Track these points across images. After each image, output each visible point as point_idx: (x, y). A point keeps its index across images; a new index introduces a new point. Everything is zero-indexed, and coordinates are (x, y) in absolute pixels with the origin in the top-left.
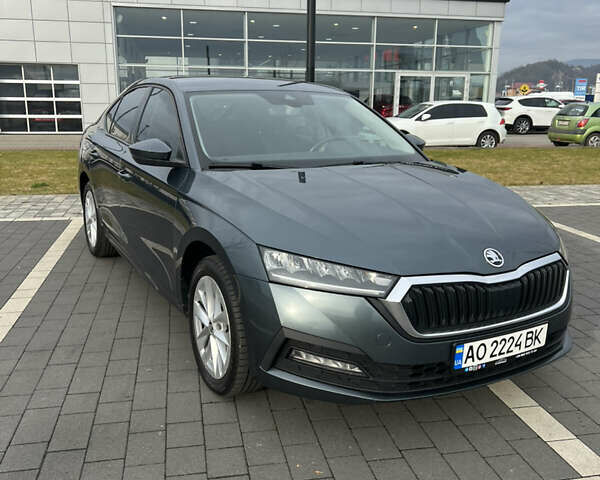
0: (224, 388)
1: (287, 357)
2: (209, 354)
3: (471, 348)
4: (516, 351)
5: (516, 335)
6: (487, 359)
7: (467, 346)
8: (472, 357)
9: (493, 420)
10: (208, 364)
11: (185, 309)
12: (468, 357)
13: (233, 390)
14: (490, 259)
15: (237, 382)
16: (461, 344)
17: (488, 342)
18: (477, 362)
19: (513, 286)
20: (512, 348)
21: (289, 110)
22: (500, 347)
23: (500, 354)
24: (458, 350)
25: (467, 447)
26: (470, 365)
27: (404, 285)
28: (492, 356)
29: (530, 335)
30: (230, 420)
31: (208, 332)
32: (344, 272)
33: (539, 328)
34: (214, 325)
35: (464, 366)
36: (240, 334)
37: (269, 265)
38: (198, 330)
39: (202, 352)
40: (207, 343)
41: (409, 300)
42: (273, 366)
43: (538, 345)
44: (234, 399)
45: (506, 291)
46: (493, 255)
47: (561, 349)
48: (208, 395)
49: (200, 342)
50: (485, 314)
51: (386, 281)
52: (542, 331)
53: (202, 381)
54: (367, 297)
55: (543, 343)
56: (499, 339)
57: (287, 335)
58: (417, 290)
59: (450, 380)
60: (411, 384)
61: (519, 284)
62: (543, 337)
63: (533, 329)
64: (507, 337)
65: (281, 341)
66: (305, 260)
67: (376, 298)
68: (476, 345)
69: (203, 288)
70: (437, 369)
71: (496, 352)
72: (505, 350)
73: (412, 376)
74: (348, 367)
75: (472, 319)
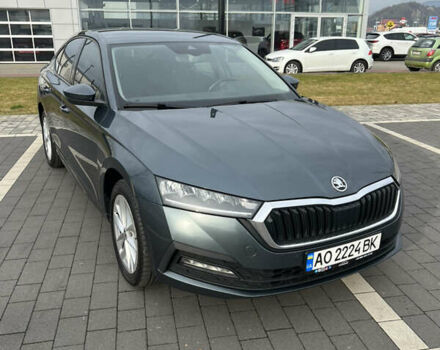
0: (135, 280)
1: (178, 262)
2: (124, 252)
3: (320, 255)
4: (356, 255)
5: (356, 243)
6: (333, 262)
7: (316, 254)
8: (321, 261)
9: (339, 304)
10: (124, 261)
11: (108, 217)
12: (317, 262)
13: (141, 284)
14: (336, 185)
15: (144, 274)
16: (312, 252)
17: (333, 250)
18: (325, 265)
19: (354, 206)
20: (353, 253)
22: (343, 253)
23: (343, 258)
24: (309, 257)
25: (317, 327)
26: (319, 267)
27: (267, 209)
28: (336, 260)
29: (367, 242)
30: (138, 306)
31: (123, 237)
32: (222, 198)
33: (374, 237)
34: (127, 233)
35: (314, 268)
36: (144, 243)
37: (163, 191)
38: (117, 236)
39: (121, 251)
40: (123, 246)
41: (270, 220)
42: (168, 269)
43: (373, 249)
44: (144, 289)
45: (349, 210)
46: (339, 182)
48: (124, 285)
49: (119, 244)
50: (331, 229)
51: (253, 206)
52: (377, 239)
53: (121, 275)
54: (237, 218)
55: (378, 247)
56: (342, 247)
57: (178, 247)
58: (277, 213)
59: (306, 278)
60: (272, 283)
61: (358, 204)
62: (377, 243)
63: (370, 238)
64: (348, 245)
65: (173, 251)
67: (245, 219)
68: (323, 252)
69: (118, 204)
70: (293, 271)
71: (340, 256)
72: (347, 255)
74: (225, 271)
75: (321, 232)
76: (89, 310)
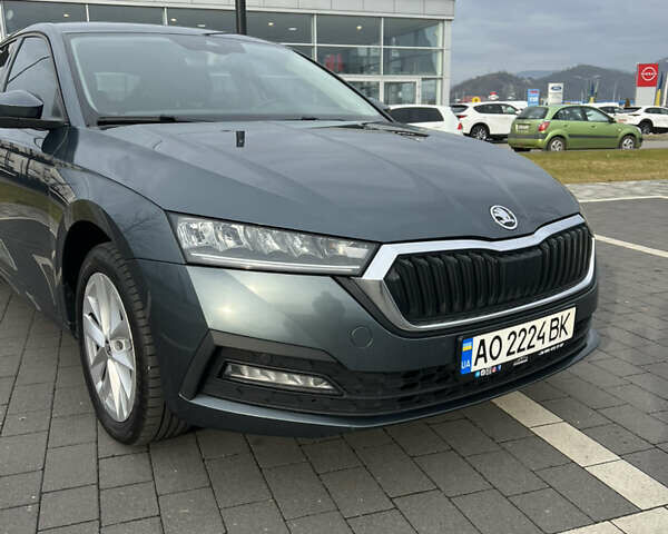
0: (132, 434)
1: (221, 374)
2: (108, 386)
3: (482, 342)
4: (539, 346)
5: (538, 323)
6: (503, 359)
7: (477, 340)
8: (484, 355)
9: (510, 445)
10: (107, 402)
11: (73, 328)
12: (479, 356)
13: (144, 436)
14: (500, 219)
15: (148, 422)
16: (469, 337)
17: (504, 333)
18: (491, 363)
19: (532, 254)
20: (535, 341)
21: (212, 58)
22: (519, 340)
23: (519, 350)
24: (466, 347)
25: (481, 484)
26: (481, 367)
27: (387, 256)
28: (509, 354)
29: (555, 324)
30: (141, 479)
31: (104, 354)
32: (299, 244)
33: (565, 313)
34: (112, 344)
35: (473, 369)
36: (148, 350)
37: (188, 242)
38: (92, 354)
39: (99, 385)
40: (105, 374)
41: (395, 277)
42: (199, 392)
43: (564, 337)
44: (147, 448)
45: (525, 261)
46: (502, 213)
47: (585, 345)
48: (108, 446)
49: (95, 372)
50: (498, 295)
51: (360, 252)
52: (569, 316)
53: (100, 426)
54: (333, 276)
55: (570, 336)
56: (517, 329)
57: (217, 340)
58: (406, 262)
59: (454, 391)
60: (402, 400)
61: (539, 252)
62: (570, 326)
63: (558, 315)
64: (527, 326)
65: (211, 348)
66: (240, 228)
67: (348, 276)
68: (488, 337)
69: (93, 293)
70: (436, 378)
71: (515, 349)
72: (525, 345)
73: (403, 388)
74: (311, 383)
75: (480, 302)
76: (41, 493)
